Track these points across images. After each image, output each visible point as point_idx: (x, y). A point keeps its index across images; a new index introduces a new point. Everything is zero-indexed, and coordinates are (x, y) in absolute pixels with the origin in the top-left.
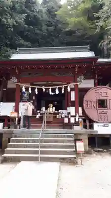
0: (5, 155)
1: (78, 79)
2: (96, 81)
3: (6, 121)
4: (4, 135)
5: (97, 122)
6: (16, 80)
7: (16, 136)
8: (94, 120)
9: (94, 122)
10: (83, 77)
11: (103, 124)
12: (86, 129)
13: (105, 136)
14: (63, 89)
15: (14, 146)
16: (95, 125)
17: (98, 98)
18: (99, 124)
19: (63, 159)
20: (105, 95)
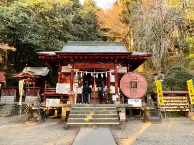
0: (68, 123)
1: (117, 67)
2: (128, 68)
3: (62, 98)
4: (63, 108)
5: (130, 98)
6: (71, 67)
9: (128, 98)
10: (120, 66)
11: (134, 100)
12: (122, 103)
14: (106, 74)
15: (74, 117)
16: (129, 101)
17: (130, 81)
18: (132, 100)
19: (111, 125)
20: (135, 78)
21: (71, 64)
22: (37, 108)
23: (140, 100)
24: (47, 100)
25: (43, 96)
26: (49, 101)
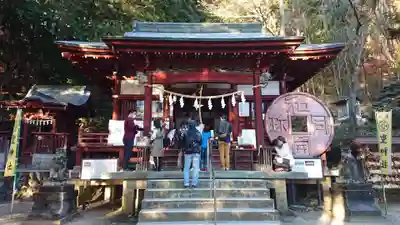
1: (262, 78)
2: (283, 85)
4: (125, 183)
6: (144, 78)
7: (154, 186)
10: (268, 74)
11: (303, 161)
13: (311, 183)
14: (233, 98)
17: (291, 114)
18: (298, 160)
21: (145, 72)
22: (58, 184)
23: (318, 162)
24: (84, 161)
25: (75, 152)
26: (89, 165)
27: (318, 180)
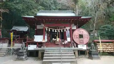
1: (72, 25)
4: (39, 51)
5: (79, 45)
6: (43, 25)
7: (46, 51)
8: (78, 44)
13: (83, 51)
16: (79, 46)
17: (79, 34)
18: (81, 45)
20: (82, 32)
23: (85, 46)
25: (26, 43)
26: (30, 46)
27: (85, 50)
